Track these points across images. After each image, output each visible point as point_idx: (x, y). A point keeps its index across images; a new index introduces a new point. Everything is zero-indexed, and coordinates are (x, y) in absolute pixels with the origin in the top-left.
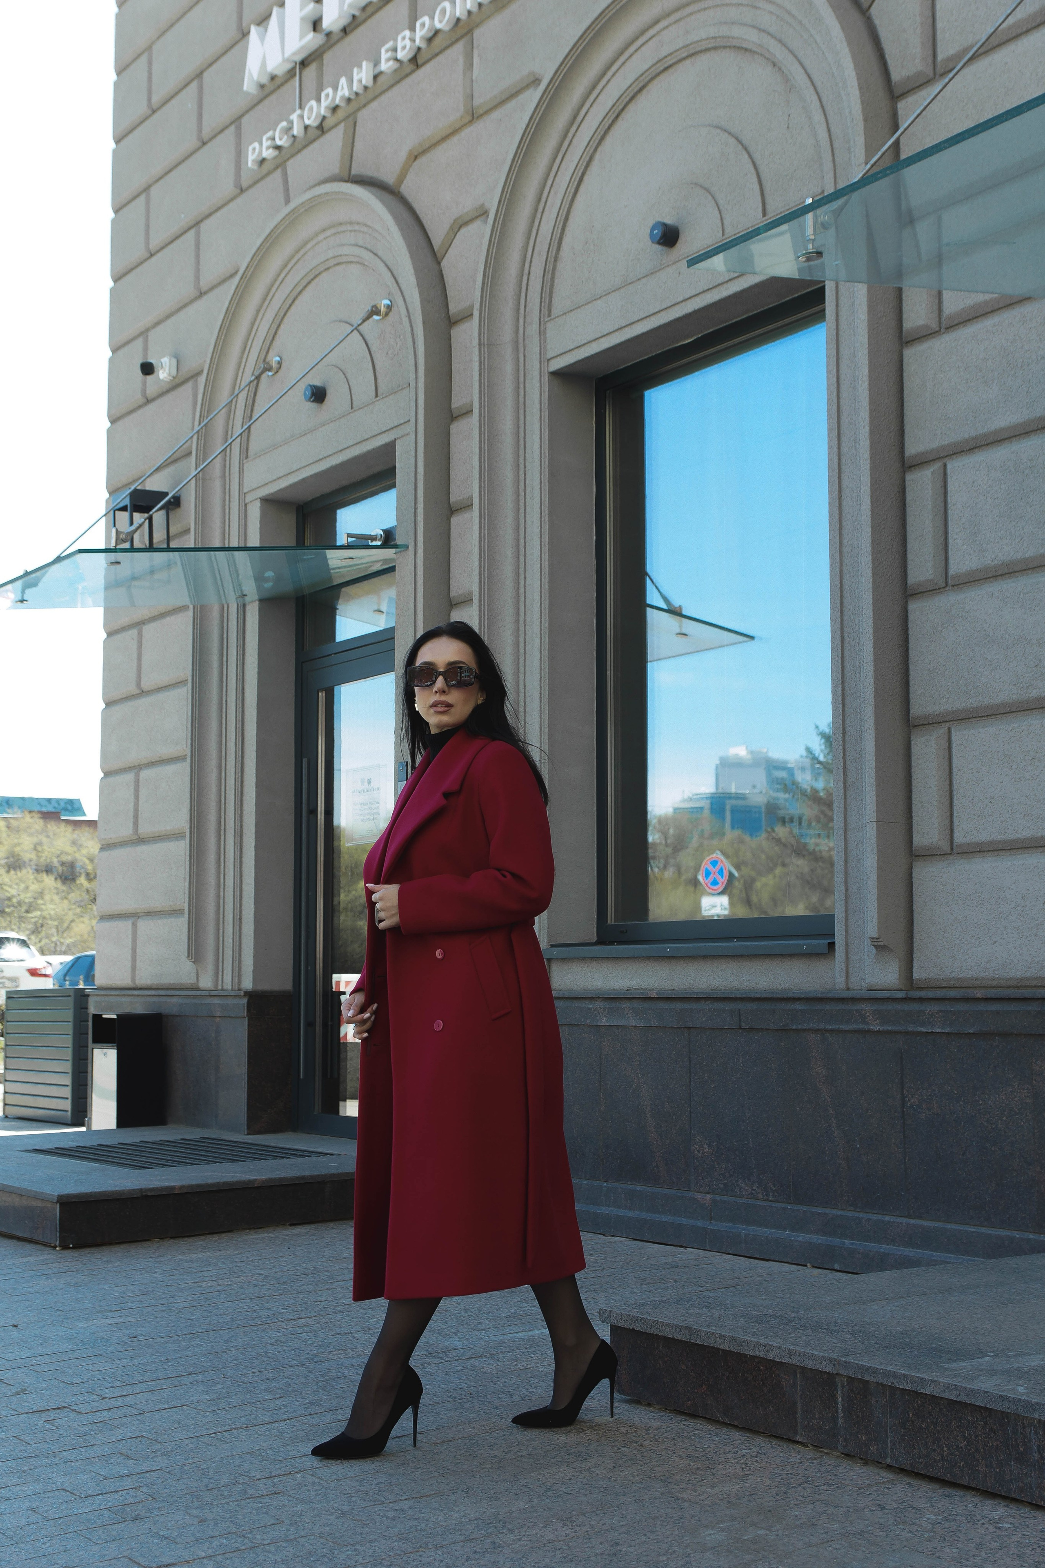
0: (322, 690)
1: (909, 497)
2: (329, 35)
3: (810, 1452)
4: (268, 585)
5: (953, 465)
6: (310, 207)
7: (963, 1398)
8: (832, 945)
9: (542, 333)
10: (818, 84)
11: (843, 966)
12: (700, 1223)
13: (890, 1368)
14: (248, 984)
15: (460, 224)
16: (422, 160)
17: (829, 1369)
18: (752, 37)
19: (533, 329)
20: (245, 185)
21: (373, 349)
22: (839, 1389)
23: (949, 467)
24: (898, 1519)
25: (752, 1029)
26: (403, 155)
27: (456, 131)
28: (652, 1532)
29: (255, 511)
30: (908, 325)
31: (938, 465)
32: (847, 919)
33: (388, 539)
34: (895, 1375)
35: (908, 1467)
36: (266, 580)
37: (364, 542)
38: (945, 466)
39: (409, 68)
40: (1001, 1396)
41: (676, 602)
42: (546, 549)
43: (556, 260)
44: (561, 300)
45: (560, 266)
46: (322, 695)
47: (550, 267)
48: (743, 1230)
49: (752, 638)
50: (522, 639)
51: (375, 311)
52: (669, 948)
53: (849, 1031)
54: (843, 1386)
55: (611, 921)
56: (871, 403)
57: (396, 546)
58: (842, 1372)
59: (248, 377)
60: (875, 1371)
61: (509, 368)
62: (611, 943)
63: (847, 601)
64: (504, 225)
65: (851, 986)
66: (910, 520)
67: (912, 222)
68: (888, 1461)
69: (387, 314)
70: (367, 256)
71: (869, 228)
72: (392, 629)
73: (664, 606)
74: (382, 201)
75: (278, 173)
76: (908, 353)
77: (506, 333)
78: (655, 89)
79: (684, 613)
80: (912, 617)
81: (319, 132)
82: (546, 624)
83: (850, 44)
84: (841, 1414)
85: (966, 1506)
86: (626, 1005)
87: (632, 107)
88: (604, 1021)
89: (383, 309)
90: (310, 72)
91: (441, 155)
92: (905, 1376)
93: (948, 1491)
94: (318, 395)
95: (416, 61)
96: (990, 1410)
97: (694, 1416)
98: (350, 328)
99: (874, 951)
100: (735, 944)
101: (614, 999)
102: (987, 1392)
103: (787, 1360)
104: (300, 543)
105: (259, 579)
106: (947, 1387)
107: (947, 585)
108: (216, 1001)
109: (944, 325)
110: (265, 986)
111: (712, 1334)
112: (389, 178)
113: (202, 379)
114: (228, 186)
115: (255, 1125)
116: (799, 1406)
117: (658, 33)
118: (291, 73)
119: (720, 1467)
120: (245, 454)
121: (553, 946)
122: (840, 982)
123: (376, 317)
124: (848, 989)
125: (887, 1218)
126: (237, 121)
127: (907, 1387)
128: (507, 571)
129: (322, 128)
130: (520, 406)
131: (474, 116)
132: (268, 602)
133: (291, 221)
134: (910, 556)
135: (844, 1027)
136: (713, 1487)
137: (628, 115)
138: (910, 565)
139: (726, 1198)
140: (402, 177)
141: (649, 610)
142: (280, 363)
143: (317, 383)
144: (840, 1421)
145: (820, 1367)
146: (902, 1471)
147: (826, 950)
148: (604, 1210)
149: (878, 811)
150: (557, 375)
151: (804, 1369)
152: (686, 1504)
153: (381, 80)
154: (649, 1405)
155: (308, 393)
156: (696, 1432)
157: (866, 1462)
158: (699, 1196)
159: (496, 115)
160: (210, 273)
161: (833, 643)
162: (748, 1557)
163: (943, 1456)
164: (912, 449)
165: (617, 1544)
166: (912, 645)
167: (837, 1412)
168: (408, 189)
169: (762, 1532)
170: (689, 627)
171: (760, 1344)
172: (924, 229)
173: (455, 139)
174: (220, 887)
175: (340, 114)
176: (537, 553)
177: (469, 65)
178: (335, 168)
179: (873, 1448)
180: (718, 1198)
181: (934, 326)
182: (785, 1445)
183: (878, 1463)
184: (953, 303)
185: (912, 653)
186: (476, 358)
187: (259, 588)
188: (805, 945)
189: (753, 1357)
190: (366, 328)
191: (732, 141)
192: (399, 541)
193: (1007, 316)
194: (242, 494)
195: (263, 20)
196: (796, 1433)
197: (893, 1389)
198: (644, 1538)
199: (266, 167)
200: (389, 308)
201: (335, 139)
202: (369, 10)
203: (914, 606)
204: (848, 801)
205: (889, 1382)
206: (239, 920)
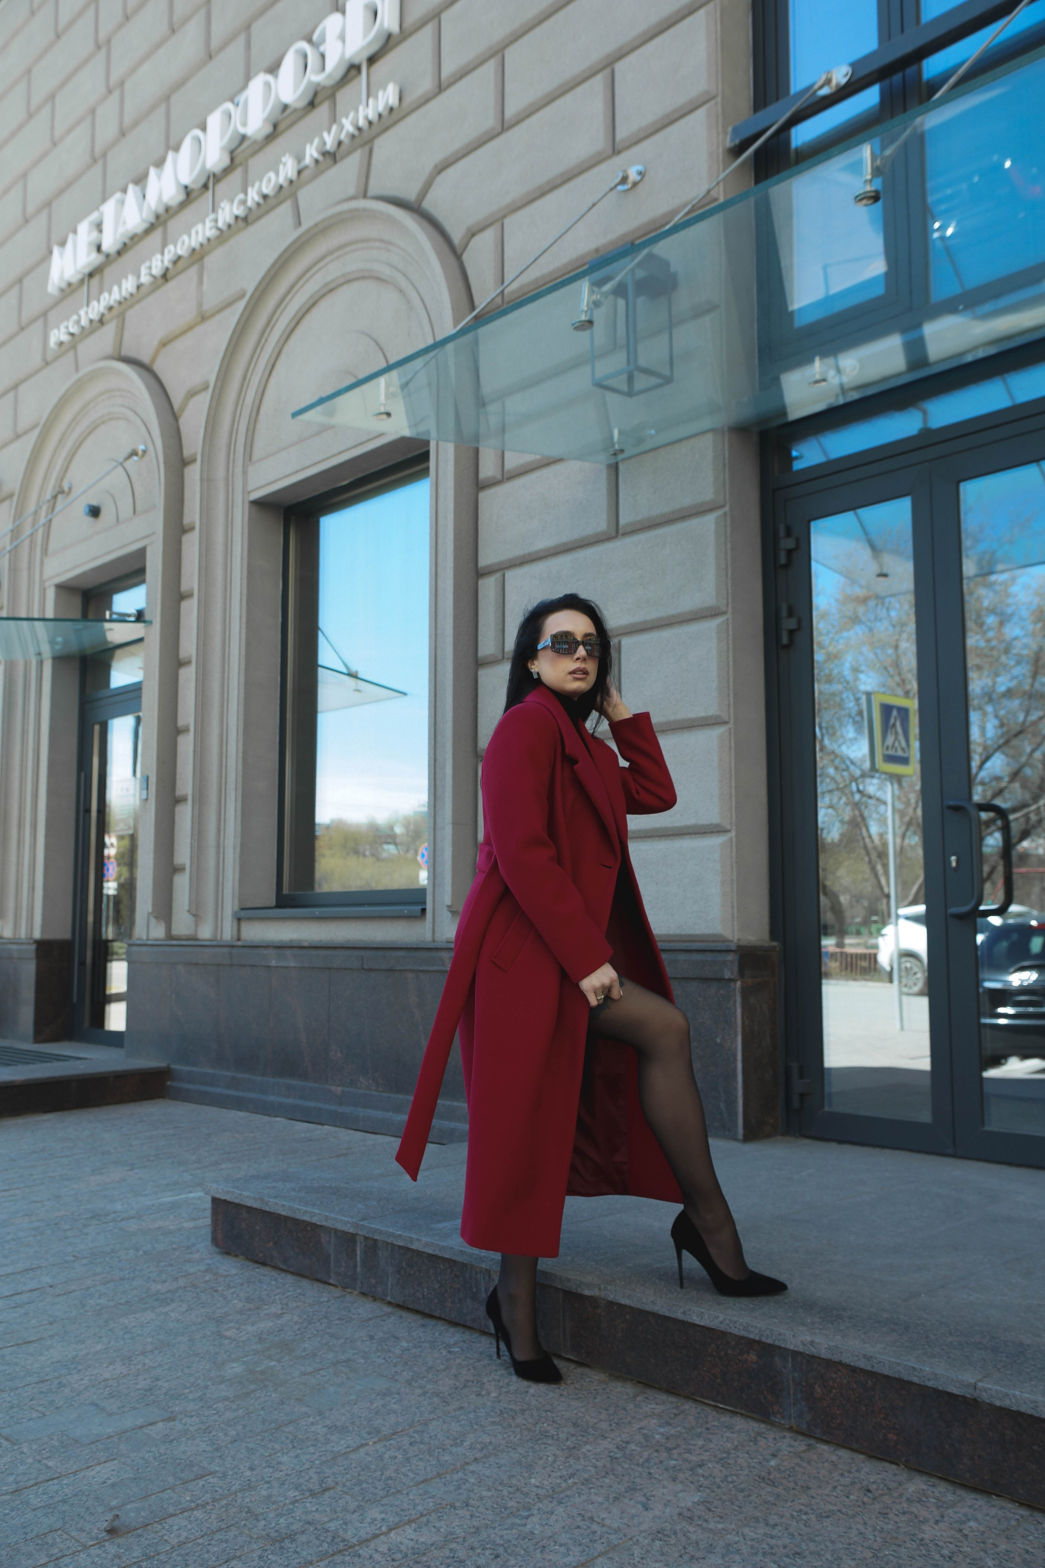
0: (97, 723)
1: (480, 596)
2: (108, 256)
3: (337, 1292)
4: (58, 647)
5: (510, 574)
6: (92, 376)
7: (437, 1253)
8: (424, 911)
9: (245, 473)
10: (429, 307)
11: (431, 926)
12: (333, 1107)
13: (391, 1230)
14: (37, 935)
15: (192, 394)
16: (169, 347)
17: (351, 1230)
18: (385, 271)
19: (239, 470)
20: (49, 359)
21: (133, 480)
22: (358, 1244)
23: (506, 576)
24: (380, 1348)
25: (370, 970)
26: (155, 343)
27: (191, 328)
28: (189, 1367)
29: (51, 594)
30: (482, 476)
31: (499, 575)
32: (434, 892)
33: (140, 617)
34: (393, 1235)
35: (401, 1303)
36: (57, 643)
37: (122, 618)
38: (504, 575)
39: (161, 281)
40: (461, 1251)
41: (354, 668)
42: (244, 626)
43: (256, 421)
44: (258, 450)
45: (258, 426)
46: (97, 728)
47: (251, 427)
48: (362, 1112)
49: (405, 694)
50: (226, 690)
51: (134, 453)
52: (317, 911)
53: (434, 971)
54: (361, 1243)
55: (286, 891)
56: (455, 529)
57: (144, 622)
58: (360, 1233)
59: (48, 495)
60: (381, 1232)
61: (221, 496)
62: (285, 907)
63: (439, 668)
64: (220, 395)
65: (436, 939)
66: (480, 612)
67: (484, 405)
68: (389, 1299)
69: (143, 456)
70: (130, 414)
71: (456, 406)
72: (140, 683)
73: (345, 671)
74: (140, 375)
75: (71, 354)
76: (482, 495)
77: (220, 472)
78: (323, 305)
79: (360, 676)
80: (480, 680)
81: (99, 324)
82: (242, 680)
83: (447, 279)
84: (359, 1263)
85: (433, 1334)
86: (288, 952)
87: (308, 317)
88: (273, 963)
89: (140, 453)
90: (95, 281)
91: (180, 345)
92: (400, 1235)
93: (427, 1321)
94: (95, 512)
95: (165, 276)
96: (454, 1261)
97: (264, 1264)
98: (115, 464)
99: (450, 915)
100: (366, 908)
101: (281, 947)
102: (452, 1248)
103: (324, 1223)
104: (85, 616)
105: (52, 642)
106: (427, 1244)
107: (503, 658)
108: (14, 947)
109: (505, 476)
110: (50, 936)
111: (276, 1204)
112: (145, 359)
113: (15, 498)
114: (37, 360)
115: (40, 1035)
116: (332, 1257)
117: (326, 265)
118: (82, 282)
119: (266, 1307)
120: (45, 552)
121: (242, 909)
122: (428, 936)
123: (135, 458)
124: (434, 941)
125: (456, 1104)
126: (44, 314)
127: (401, 1244)
128: (217, 641)
129: (102, 321)
130: (229, 523)
131: (203, 318)
132: (60, 660)
133: (78, 386)
134: (480, 638)
135: (430, 968)
136: (253, 1325)
137: (305, 322)
138: (480, 644)
139: (351, 1090)
140: (153, 360)
141: (320, 670)
142: (70, 489)
143: (95, 503)
144: (359, 1269)
145: (345, 1229)
146: (398, 1306)
147: (419, 913)
148: (271, 1098)
149: (454, 816)
150: (256, 503)
151: (336, 1230)
152: (226, 1342)
153: (142, 289)
154: (236, 1256)
155: (87, 510)
156: (262, 1277)
157: (375, 1299)
158: (333, 1088)
159: (218, 318)
160: (24, 423)
161: (429, 697)
162: (252, 1387)
163: (424, 1296)
164: (483, 562)
165: (157, 1379)
166: (480, 700)
167: (356, 1262)
168: (157, 368)
169: (273, 1363)
170: (362, 685)
171: (306, 1211)
172: (492, 408)
173: (190, 333)
174: (19, 864)
175: (115, 312)
176: (238, 629)
177: (200, 281)
178: (109, 350)
179: (379, 1289)
180: (346, 1089)
181: (499, 477)
182: (321, 1286)
183: (383, 1300)
184: (512, 461)
185: (480, 705)
186: (198, 489)
187: (52, 649)
188: (406, 910)
189: (303, 1221)
190: (128, 464)
191: (372, 343)
192: (147, 617)
193: (545, 472)
194: (42, 581)
195: (63, 244)
196: (330, 1278)
197: (393, 1245)
198: (180, 1374)
199: (64, 348)
200: (144, 452)
201: (110, 330)
202: (136, 239)
203: (482, 673)
204: (437, 809)
205: (390, 1240)
206: (32, 888)
